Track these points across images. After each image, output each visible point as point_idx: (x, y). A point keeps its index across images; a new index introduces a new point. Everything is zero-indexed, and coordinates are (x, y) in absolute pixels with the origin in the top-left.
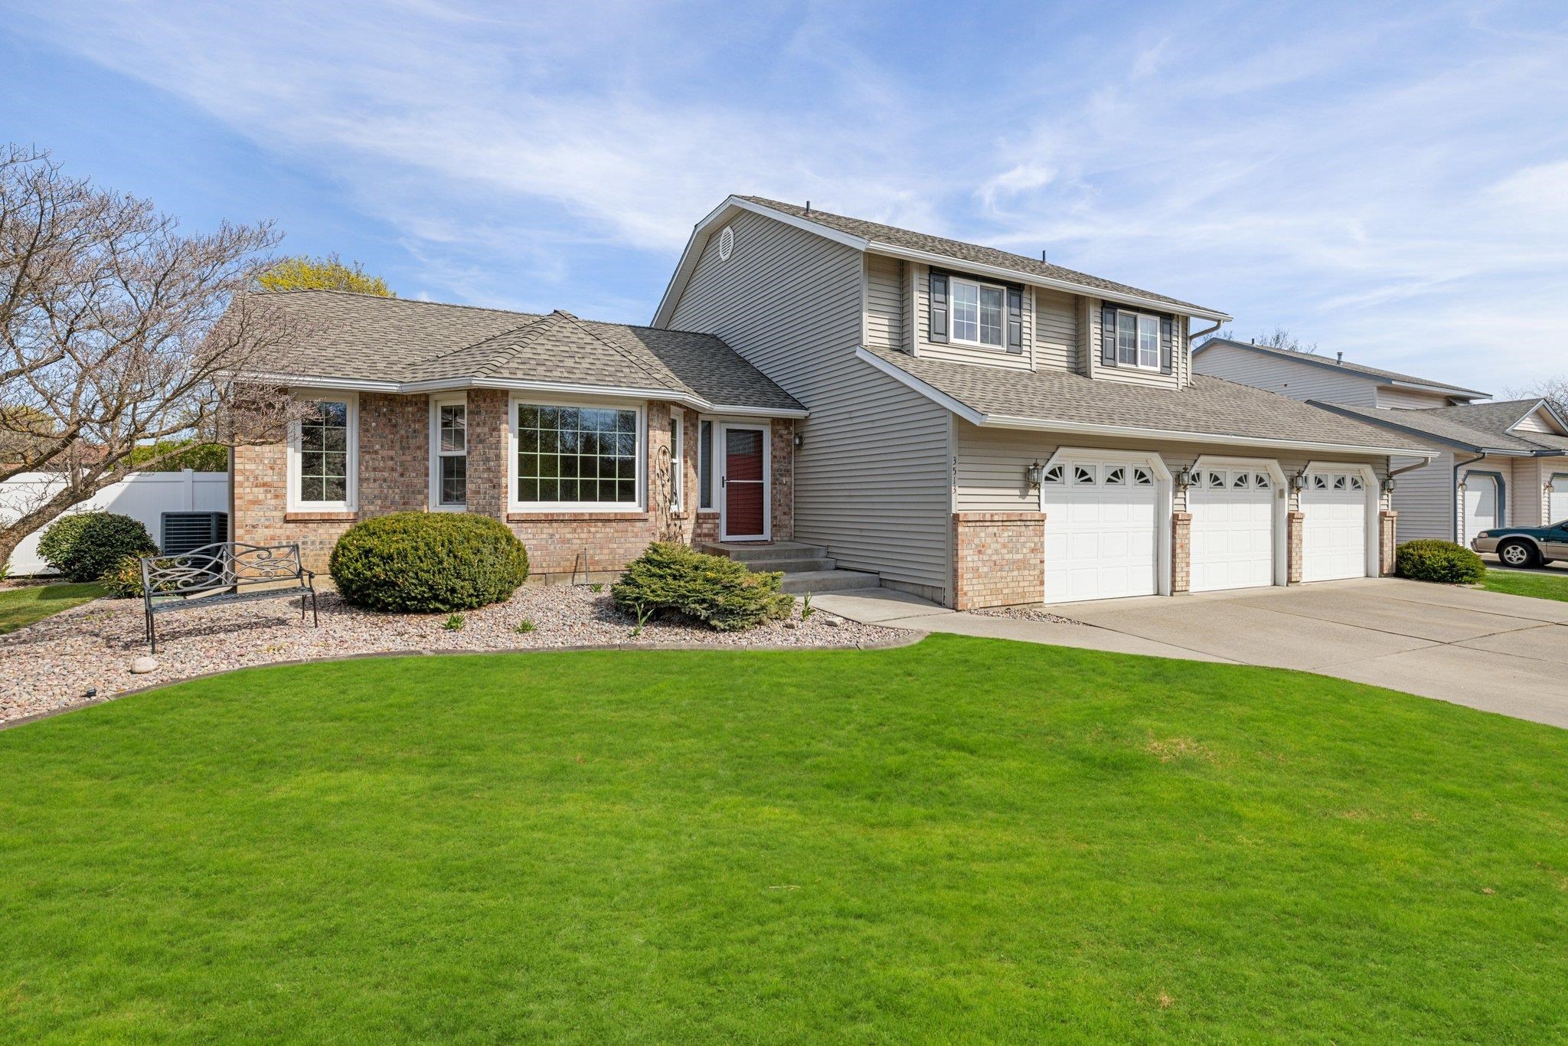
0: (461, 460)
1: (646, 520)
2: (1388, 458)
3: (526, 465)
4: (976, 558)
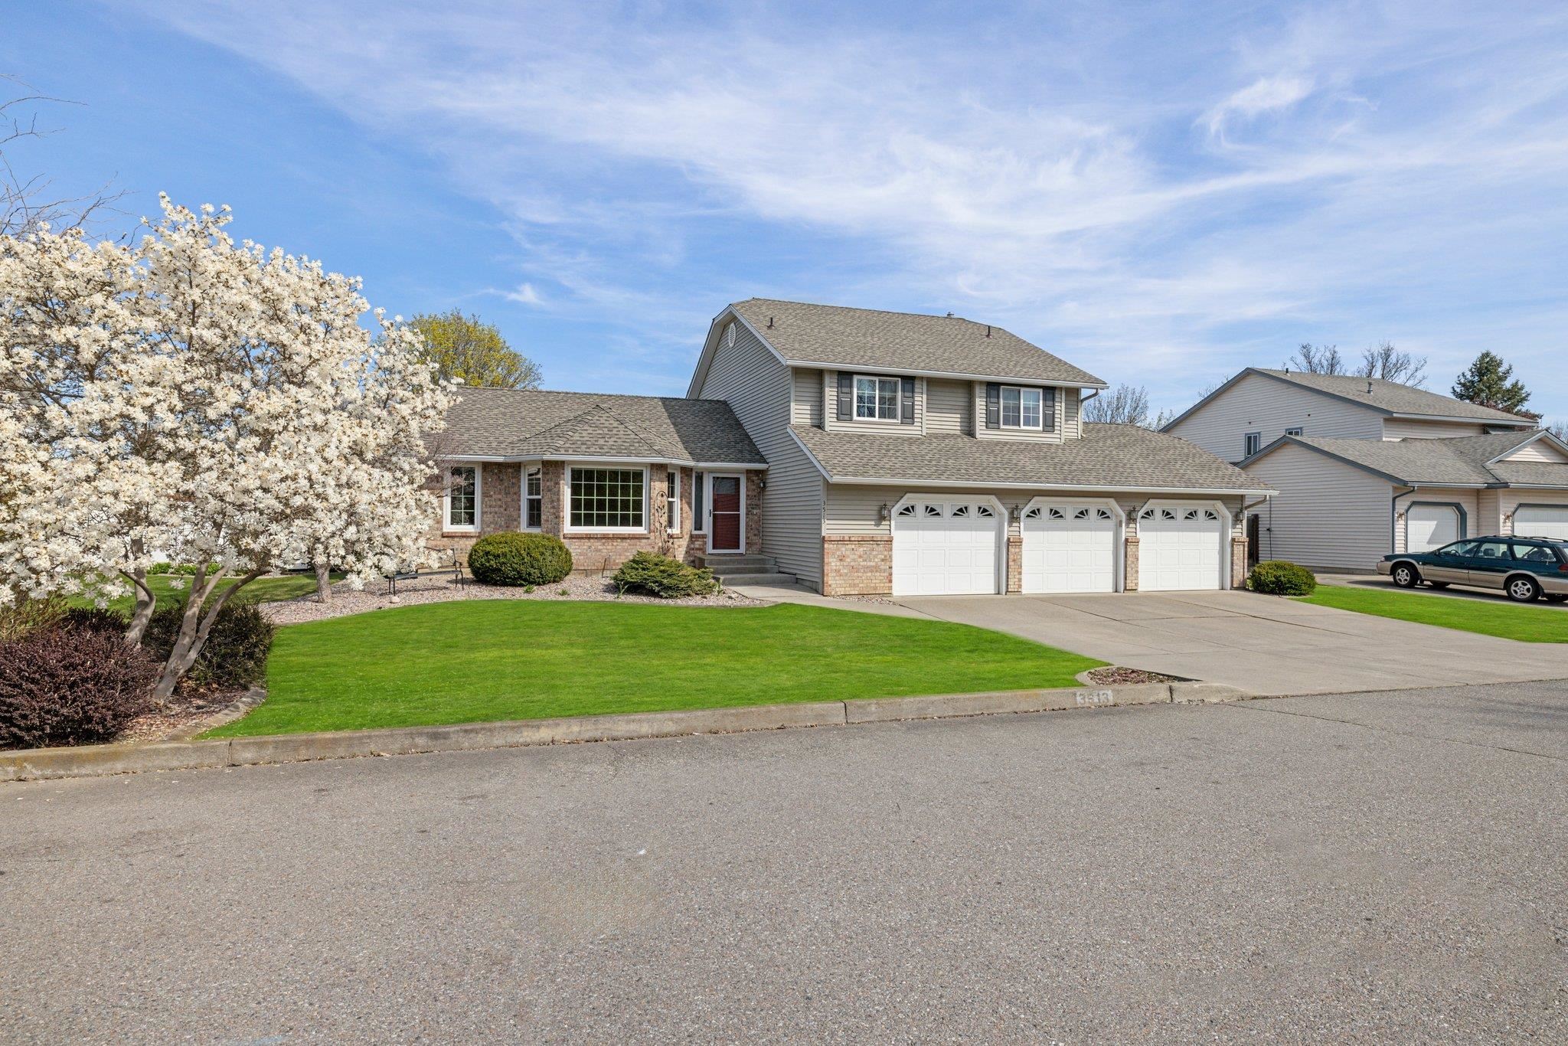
0: (539, 501)
1: (648, 538)
2: (1242, 497)
3: (575, 505)
4: (838, 564)
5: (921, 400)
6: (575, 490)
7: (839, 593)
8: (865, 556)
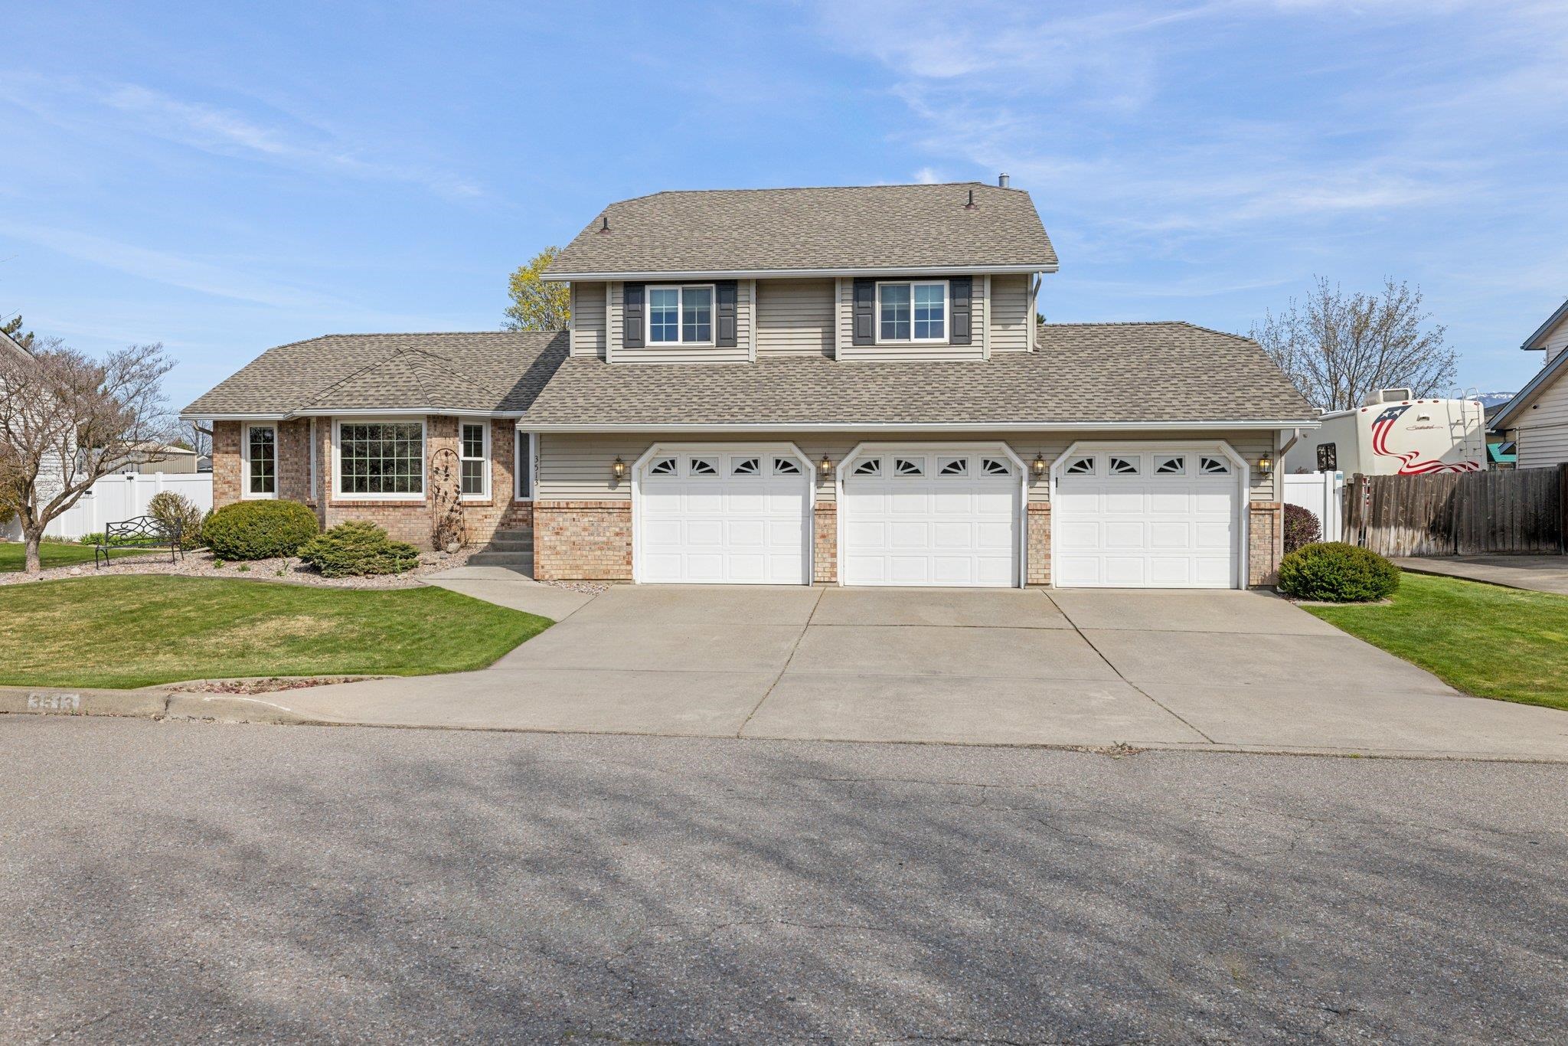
1: (424, 507)
2: (1274, 434)
3: (346, 467)
4: (554, 538)
5: (746, 312)
6: (346, 450)
7: (555, 578)
8: (592, 529)
